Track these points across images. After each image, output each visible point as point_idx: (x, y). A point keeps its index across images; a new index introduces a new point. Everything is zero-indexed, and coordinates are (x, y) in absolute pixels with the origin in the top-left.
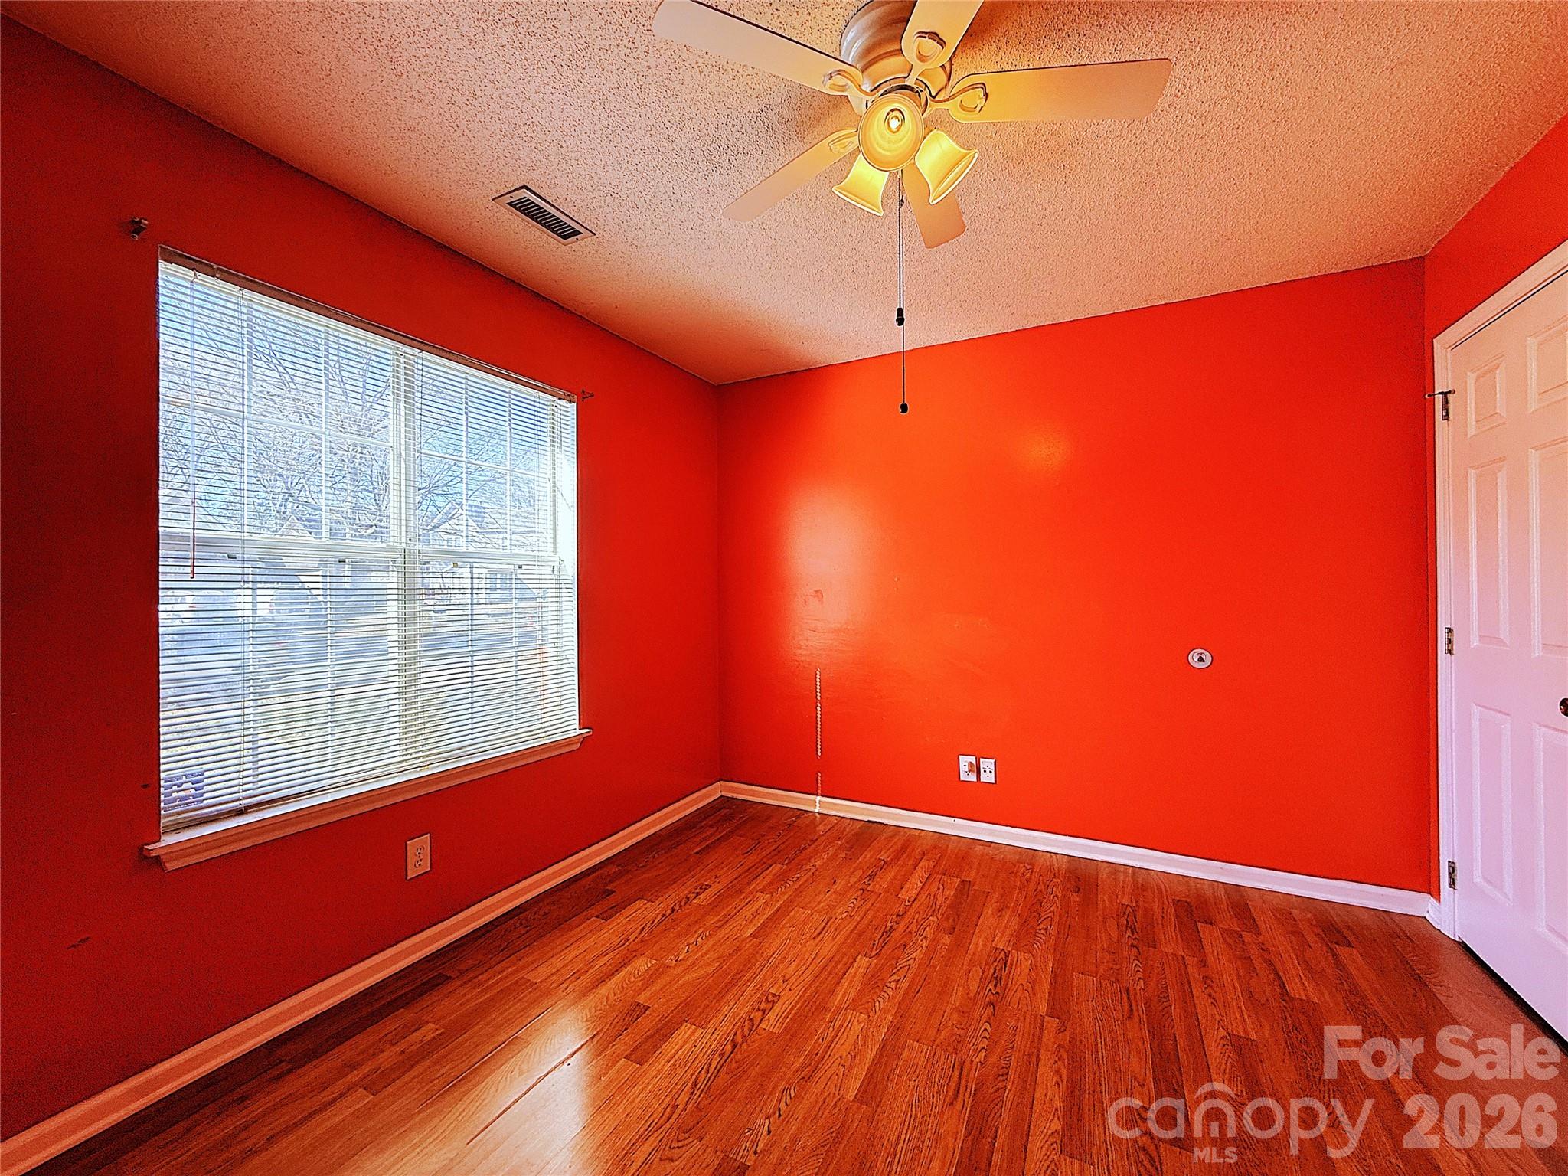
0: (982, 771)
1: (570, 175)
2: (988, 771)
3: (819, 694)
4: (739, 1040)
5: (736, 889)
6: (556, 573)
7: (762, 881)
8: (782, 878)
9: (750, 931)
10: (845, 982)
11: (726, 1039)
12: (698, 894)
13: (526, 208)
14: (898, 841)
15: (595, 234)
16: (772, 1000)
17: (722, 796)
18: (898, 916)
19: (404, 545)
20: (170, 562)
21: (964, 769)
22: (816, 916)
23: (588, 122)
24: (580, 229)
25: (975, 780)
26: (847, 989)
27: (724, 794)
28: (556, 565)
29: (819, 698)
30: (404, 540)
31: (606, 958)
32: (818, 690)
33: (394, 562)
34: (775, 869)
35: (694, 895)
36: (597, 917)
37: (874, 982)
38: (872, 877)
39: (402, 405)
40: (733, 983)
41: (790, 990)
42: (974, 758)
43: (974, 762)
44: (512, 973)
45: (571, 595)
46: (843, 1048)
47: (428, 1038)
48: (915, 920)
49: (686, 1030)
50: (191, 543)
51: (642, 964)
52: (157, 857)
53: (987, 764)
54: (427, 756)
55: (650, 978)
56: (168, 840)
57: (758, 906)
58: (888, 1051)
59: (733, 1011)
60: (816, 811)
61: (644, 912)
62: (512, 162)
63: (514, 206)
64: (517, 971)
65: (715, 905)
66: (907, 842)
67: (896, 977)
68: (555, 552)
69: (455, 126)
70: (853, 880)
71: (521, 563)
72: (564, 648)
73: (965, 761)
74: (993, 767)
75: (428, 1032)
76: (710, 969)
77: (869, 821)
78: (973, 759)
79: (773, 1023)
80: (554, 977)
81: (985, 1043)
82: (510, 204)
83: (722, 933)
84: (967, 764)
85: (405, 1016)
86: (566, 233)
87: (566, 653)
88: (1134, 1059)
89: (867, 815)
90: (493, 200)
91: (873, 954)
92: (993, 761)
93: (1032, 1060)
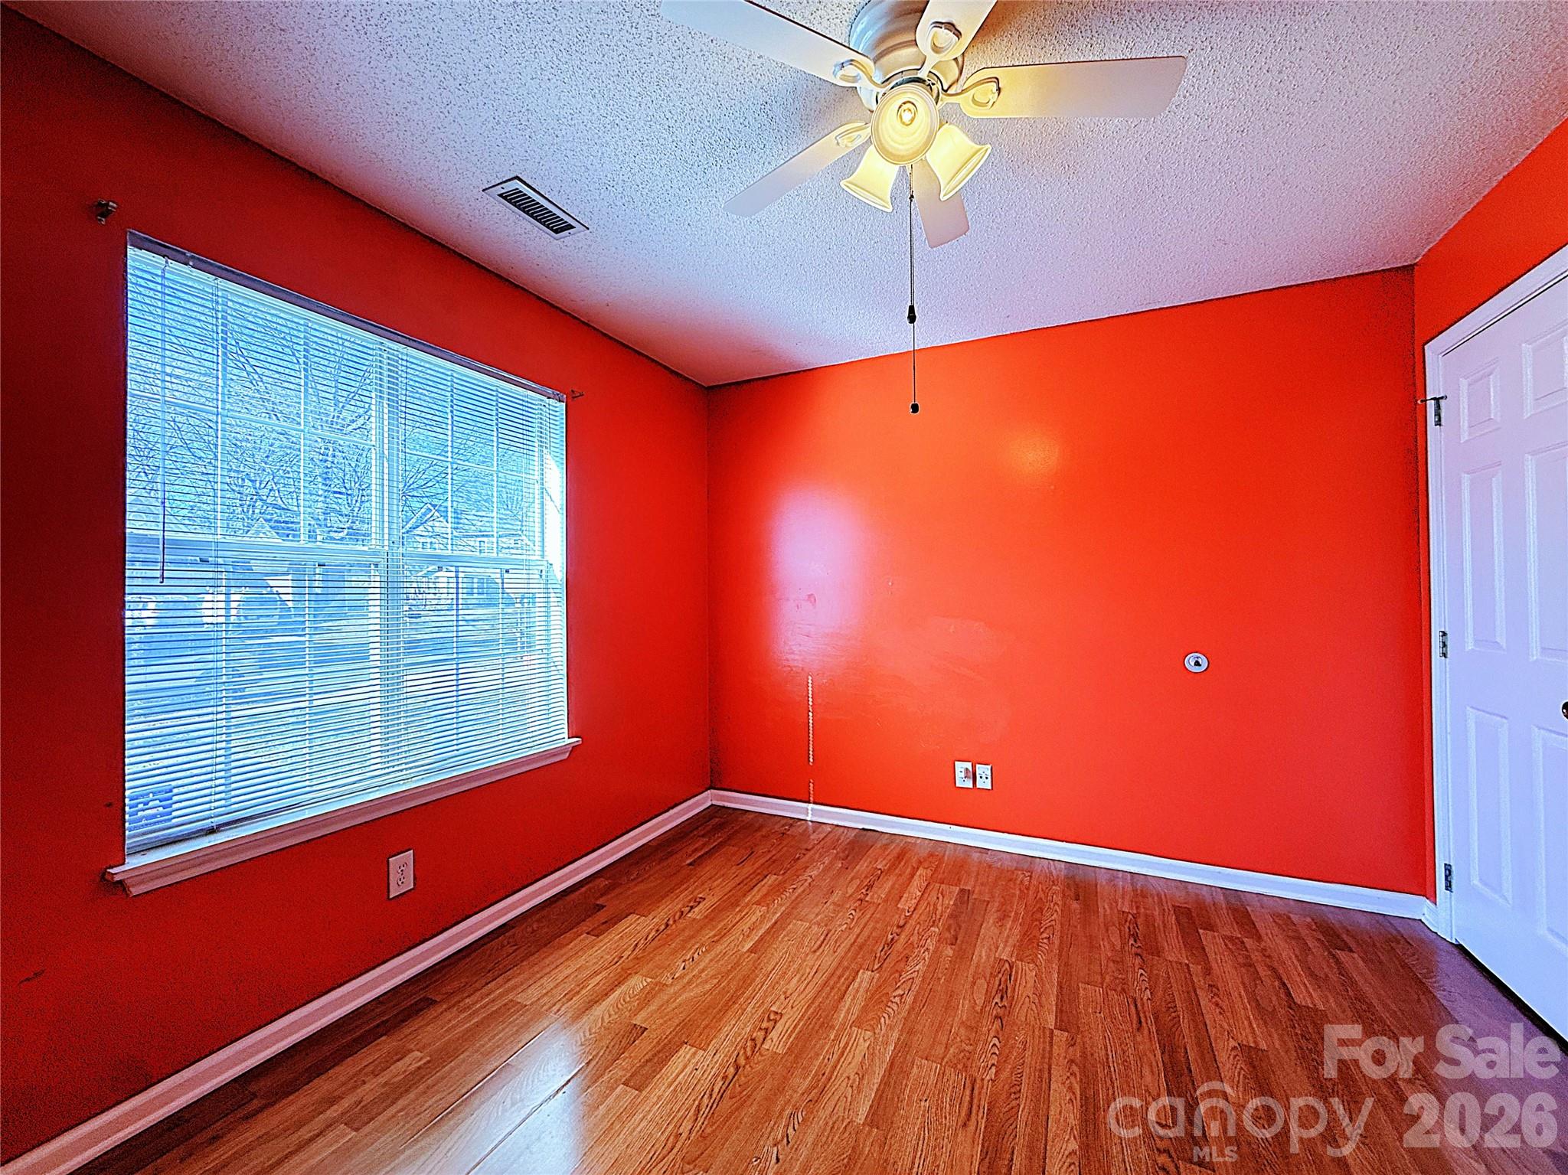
0: (978, 776)
1: (565, 167)
2: (984, 777)
3: (810, 699)
4: (742, 1061)
5: (731, 902)
6: (544, 577)
7: (756, 894)
8: (778, 889)
9: (748, 946)
10: (848, 999)
11: (727, 1061)
12: (692, 907)
13: (516, 200)
14: (894, 850)
15: (588, 229)
16: (774, 1018)
17: (712, 805)
18: (899, 927)
19: (386, 548)
20: (138, 565)
21: (960, 775)
22: (815, 929)
23: (585, 111)
24: (573, 223)
25: (971, 786)
26: (851, 1005)
27: (714, 802)
28: (544, 568)
29: (811, 703)
30: (386, 543)
31: (599, 978)
32: (810, 695)
33: (376, 565)
34: (771, 879)
35: (688, 909)
36: (588, 933)
37: (877, 998)
38: (870, 887)
39: (385, 402)
40: (733, 999)
41: (792, 1007)
42: (970, 764)
43: (970, 769)
44: (501, 995)
45: (559, 599)
46: (850, 1067)
47: (413, 1068)
48: (916, 932)
49: (686, 1051)
50: (161, 546)
51: (637, 983)
52: (121, 882)
53: (983, 770)
54: (411, 768)
55: (647, 997)
56: (133, 862)
57: (754, 919)
58: (897, 1069)
59: (735, 1030)
60: (809, 818)
61: (636, 928)
62: (504, 152)
63: (505, 198)
64: (507, 992)
65: (710, 918)
66: (903, 851)
67: (900, 992)
68: (543, 556)
69: (445, 111)
70: (850, 891)
71: (507, 567)
72: (553, 655)
73: (961, 767)
74: (989, 773)
75: (413, 1060)
76: (708, 987)
77: (864, 829)
79: (776, 1042)
80: (546, 999)
81: (994, 1060)
82: (501, 195)
83: (719, 948)
84: (963, 770)
85: (386, 1045)
86: (559, 226)
87: (555, 659)
88: (1146, 1071)
89: (863, 823)
90: (483, 190)
91: (876, 967)
92: (989, 767)
93: (1044, 1077)
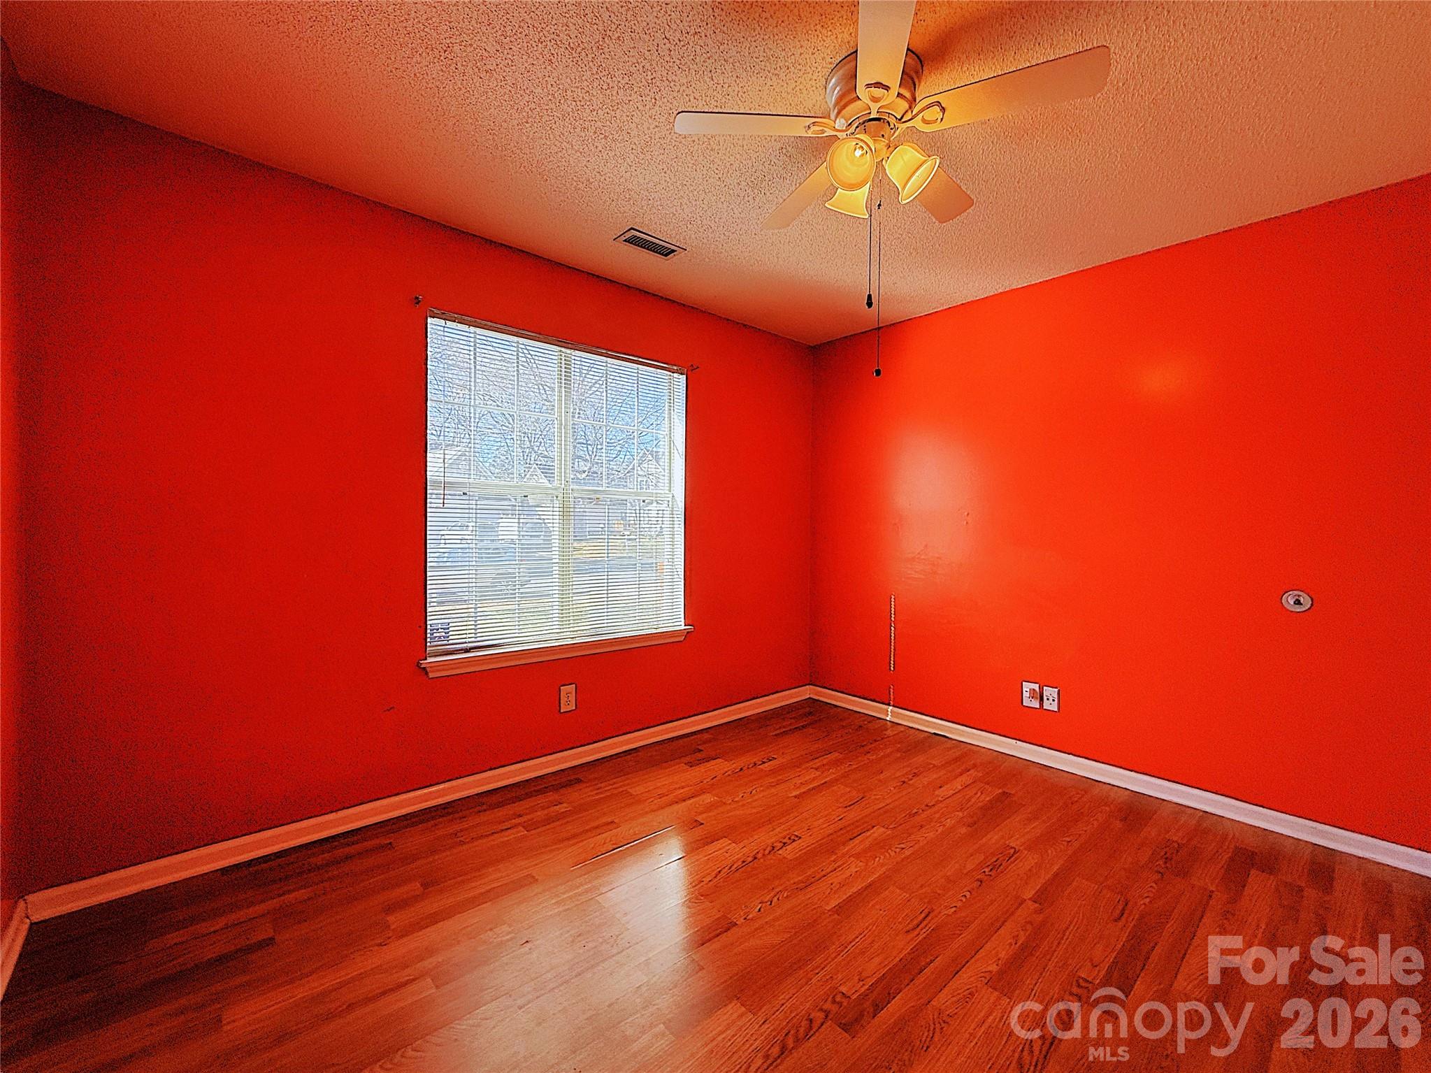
0: (1045, 698)
1: (660, 216)
2: (1051, 699)
3: (893, 616)
5: (796, 764)
6: (670, 506)
7: (817, 763)
8: (837, 763)
9: (794, 793)
10: (857, 841)
11: (750, 853)
12: (764, 763)
13: (634, 241)
14: (956, 753)
15: (686, 250)
16: (794, 839)
17: (810, 698)
18: (927, 806)
19: (563, 486)
20: (434, 496)
21: (1026, 695)
22: (854, 793)
23: (663, 182)
24: (673, 248)
25: (1038, 707)
26: (857, 845)
27: (812, 696)
28: (670, 499)
29: (893, 619)
30: (563, 482)
31: (682, 791)
32: (893, 612)
33: (557, 497)
34: (835, 755)
35: (761, 763)
36: (685, 764)
37: (881, 845)
38: (915, 775)
39: (563, 389)
40: (770, 821)
41: (810, 836)
42: (1038, 685)
43: (1037, 689)
44: (621, 787)
45: (680, 523)
46: (835, 880)
47: (562, 810)
48: (941, 811)
49: (724, 842)
50: (443, 485)
51: (708, 798)
52: (424, 668)
53: (1048, 691)
54: (577, 631)
55: (710, 807)
56: (430, 660)
57: (809, 776)
58: (872, 889)
59: (763, 838)
60: (888, 719)
61: (719, 767)
62: (620, 215)
63: (628, 242)
64: (624, 785)
65: (773, 772)
66: (966, 753)
67: (902, 846)
68: (670, 491)
69: (581, 201)
70: (898, 774)
71: (644, 498)
72: (675, 563)
73: (1027, 687)
74: (1056, 696)
75: (562, 808)
76: (754, 811)
77: (935, 734)
78: (1036, 687)
79: (789, 852)
80: (647, 794)
81: (959, 904)
82: (625, 241)
83: (773, 790)
84: (1028, 690)
85: (552, 796)
86: (667, 252)
87: (677, 567)
89: (934, 728)
90: (614, 240)
91: (891, 827)
92: (1056, 690)
93: (995, 926)
